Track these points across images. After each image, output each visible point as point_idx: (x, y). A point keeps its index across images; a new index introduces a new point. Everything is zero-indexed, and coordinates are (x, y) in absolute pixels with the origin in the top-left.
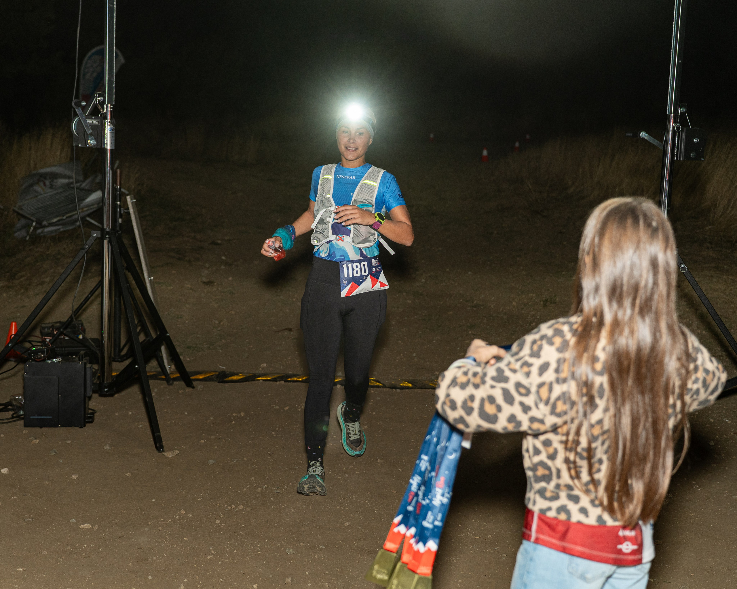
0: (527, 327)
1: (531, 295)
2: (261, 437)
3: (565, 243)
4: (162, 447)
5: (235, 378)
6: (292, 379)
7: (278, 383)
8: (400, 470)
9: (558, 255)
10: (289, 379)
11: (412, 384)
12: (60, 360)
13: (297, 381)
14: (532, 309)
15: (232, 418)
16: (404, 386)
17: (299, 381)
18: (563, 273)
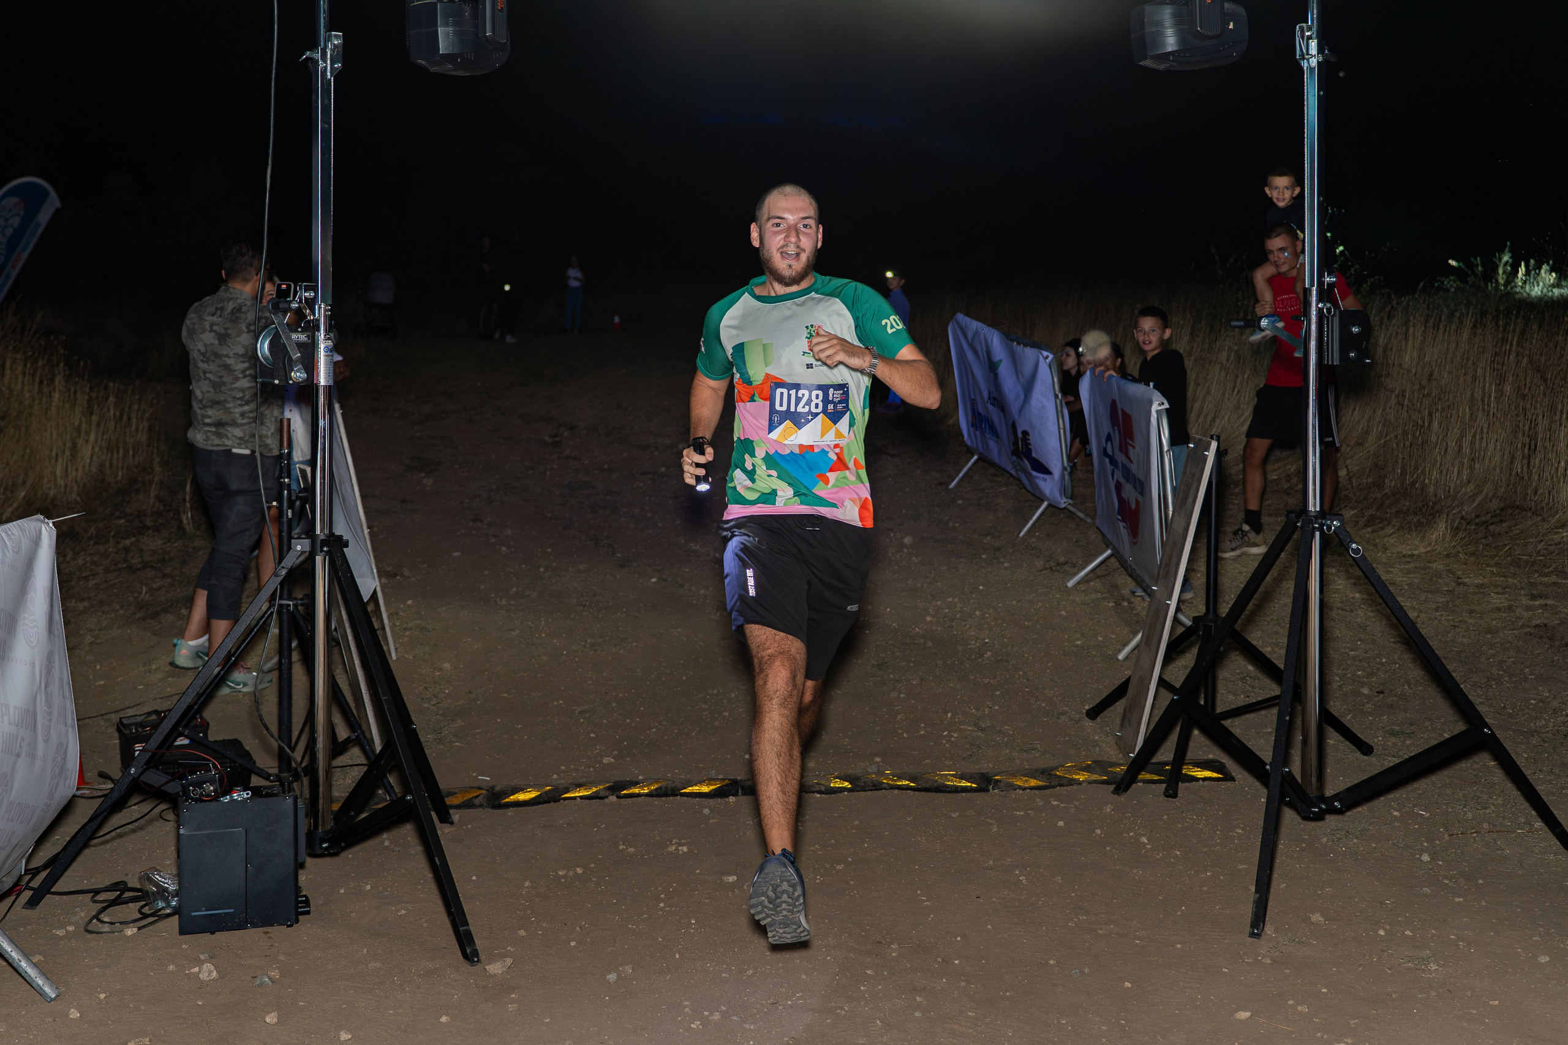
0: (980, 660)
1: (950, 599)
2: (646, 916)
3: (960, 502)
4: (476, 953)
5: (522, 797)
6: (631, 791)
7: (606, 800)
8: (939, 959)
9: (957, 525)
10: (625, 792)
11: (851, 783)
12: (249, 796)
13: (638, 795)
14: (968, 626)
15: (563, 880)
16: (839, 787)
17: (646, 795)
18: (984, 556)
